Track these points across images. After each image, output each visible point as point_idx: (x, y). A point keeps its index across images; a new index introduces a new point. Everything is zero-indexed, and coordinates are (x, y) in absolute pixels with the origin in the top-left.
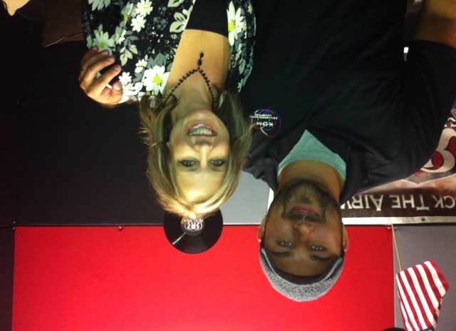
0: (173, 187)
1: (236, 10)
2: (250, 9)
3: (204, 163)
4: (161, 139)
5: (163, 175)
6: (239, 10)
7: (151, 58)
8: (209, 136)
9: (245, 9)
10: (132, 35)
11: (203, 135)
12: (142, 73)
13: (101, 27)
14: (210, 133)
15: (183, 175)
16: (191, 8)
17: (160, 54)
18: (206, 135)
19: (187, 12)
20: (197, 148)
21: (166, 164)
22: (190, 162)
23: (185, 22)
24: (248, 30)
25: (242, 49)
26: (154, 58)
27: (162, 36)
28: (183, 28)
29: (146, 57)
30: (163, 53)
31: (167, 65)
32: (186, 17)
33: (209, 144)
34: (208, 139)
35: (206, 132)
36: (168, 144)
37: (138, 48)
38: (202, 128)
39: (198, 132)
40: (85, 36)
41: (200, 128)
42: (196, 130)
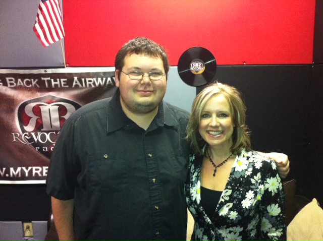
0: (232, 102)
1: (196, 200)
2: (187, 199)
3: (214, 116)
4: (238, 128)
5: (237, 108)
6: (194, 199)
7: (243, 176)
8: (211, 131)
9: (190, 199)
10: (254, 189)
11: (215, 131)
12: (248, 168)
13: (273, 194)
14: (210, 133)
15: (226, 109)
16: (219, 202)
17: (238, 178)
18: (212, 131)
19: (222, 200)
20: (218, 124)
21: (235, 115)
22: (222, 116)
23: (223, 195)
24: (189, 188)
25: (193, 178)
26: (241, 176)
27: (236, 188)
28: (224, 191)
29: (246, 177)
30: (236, 178)
31: (233, 172)
32: (222, 198)
33: (211, 127)
34: (212, 129)
35: (213, 133)
36: (234, 126)
37: (250, 181)
38: (215, 135)
39: (218, 133)
40: (283, 190)
41: (216, 135)
42: (219, 134)
